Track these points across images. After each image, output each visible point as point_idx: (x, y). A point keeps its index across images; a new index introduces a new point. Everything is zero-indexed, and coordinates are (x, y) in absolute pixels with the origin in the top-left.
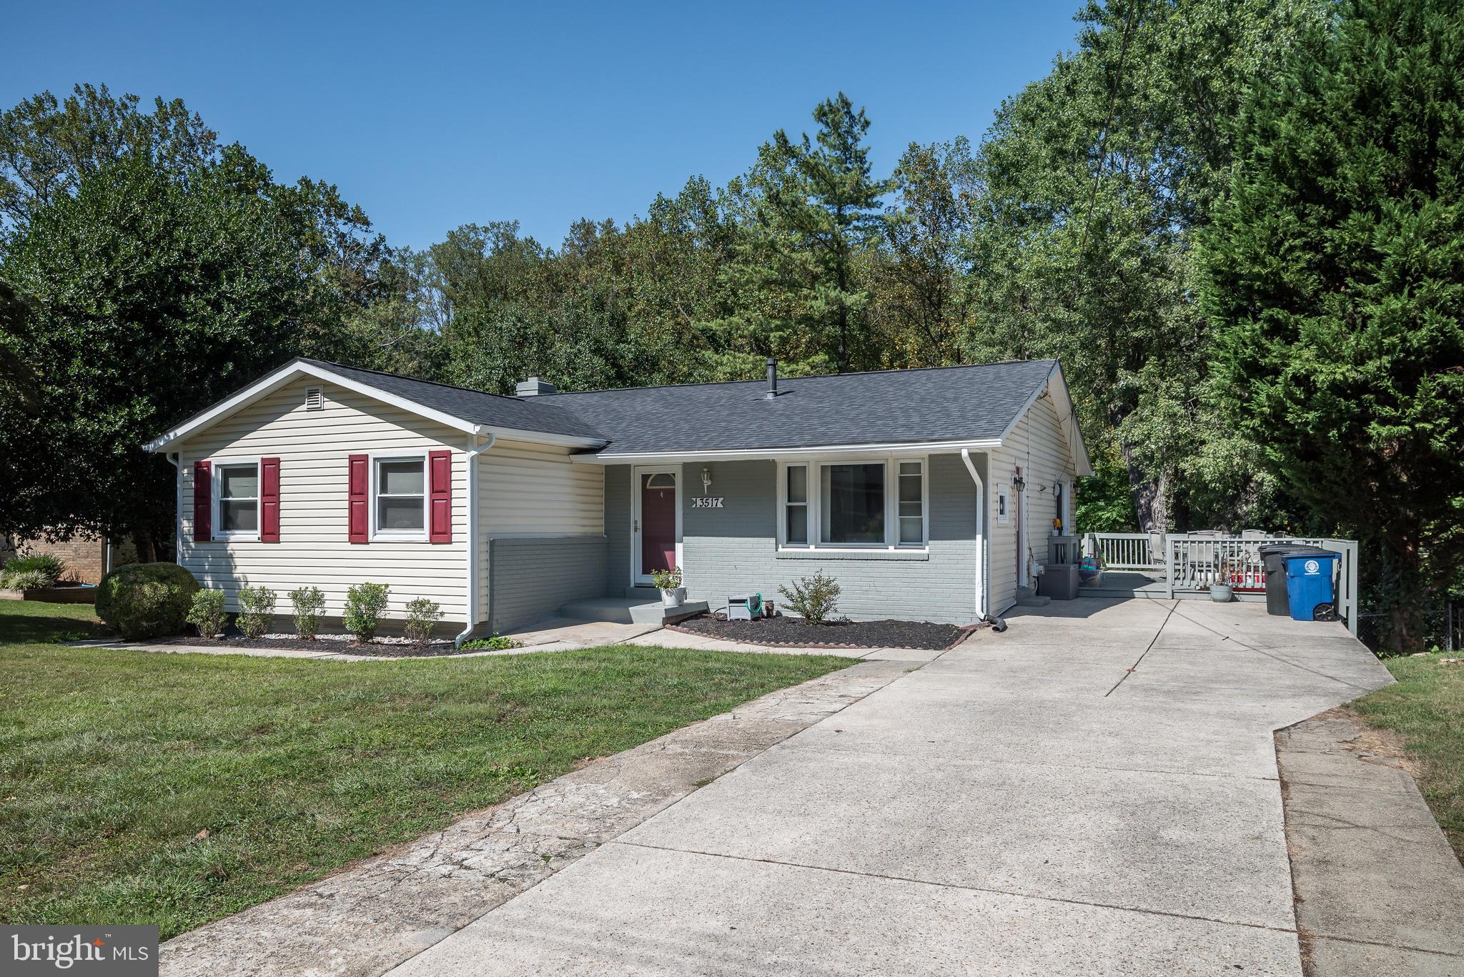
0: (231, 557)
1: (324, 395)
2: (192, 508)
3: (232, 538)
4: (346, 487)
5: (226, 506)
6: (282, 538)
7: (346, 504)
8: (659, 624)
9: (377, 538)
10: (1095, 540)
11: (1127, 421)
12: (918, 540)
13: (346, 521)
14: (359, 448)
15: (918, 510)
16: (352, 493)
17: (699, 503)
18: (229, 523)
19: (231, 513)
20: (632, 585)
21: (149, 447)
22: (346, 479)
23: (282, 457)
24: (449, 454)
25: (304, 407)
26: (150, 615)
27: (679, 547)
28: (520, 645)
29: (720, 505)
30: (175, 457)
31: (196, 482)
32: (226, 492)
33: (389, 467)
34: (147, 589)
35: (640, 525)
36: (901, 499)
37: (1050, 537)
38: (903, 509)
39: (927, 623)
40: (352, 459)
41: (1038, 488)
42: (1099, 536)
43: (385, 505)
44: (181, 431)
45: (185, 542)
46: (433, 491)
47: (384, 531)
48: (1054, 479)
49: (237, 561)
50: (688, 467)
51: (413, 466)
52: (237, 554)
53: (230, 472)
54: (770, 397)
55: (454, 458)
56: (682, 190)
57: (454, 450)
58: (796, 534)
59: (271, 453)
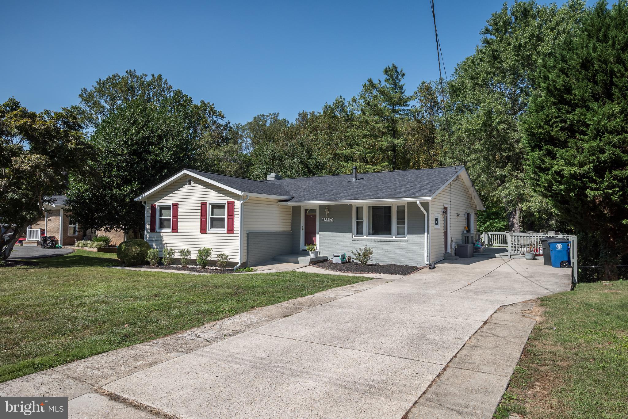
0: (162, 237)
1: (193, 181)
2: (150, 220)
3: (163, 231)
4: (200, 214)
5: (161, 220)
6: (179, 231)
7: (200, 220)
8: (308, 264)
9: (210, 232)
10: (488, 235)
11: (500, 189)
12: (404, 235)
13: (199, 226)
14: (204, 200)
15: (404, 223)
16: (201, 216)
17: (325, 220)
18: (162, 226)
19: (162, 221)
20: (301, 250)
21: (136, 199)
22: (200, 211)
23: (179, 203)
24: (234, 202)
25: (187, 186)
26: (134, 258)
27: (318, 236)
28: (257, 270)
29: (332, 221)
30: (145, 203)
31: (151, 211)
32: (161, 215)
33: (214, 207)
34: (133, 248)
35: (304, 228)
36: (398, 219)
37: (463, 234)
38: (398, 223)
39: (407, 266)
40: (202, 204)
41: (456, 215)
42: (490, 233)
43: (213, 220)
44: (147, 194)
45: (147, 232)
46: (228, 215)
47: (212, 229)
48: (465, 211)
49: (164, 239)
50: (322, 207)
51: (222, 206)
52: (164, 237)
53: (163, 208)
54: (354, 180)
55: (235, 204)
56: (334, 101)
57: (235, 201)
58: (359, 232)
59: (175, 201)
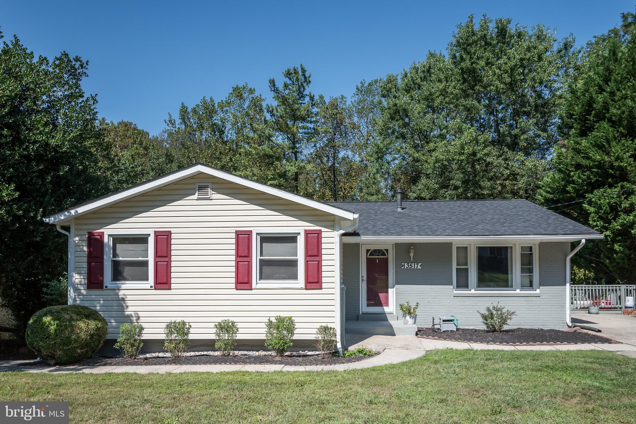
0: (123, 300)
1: (213, 189)
2: (85, 265)
3: (123, 287)
4: (234, 252)
5: (116, 265)
6: (173, 286)
7: (234, 263)
9: (259, 286)
12: (531, 285)
13: (233, 275)
14: (244, 226)
15: (531, 271)
16: (238, 255)
17: (406, 266)
18: (118, 275)
19: (120, 268)
20: (361, 313)
21: (51, 220)
22: (234, 247)
23: (173, 230)
24: (320, 231)
25: (196, 196)
26: (86, 344)
27: (392, 292)
29: (419, 267)
30: (67, 229)
31: (89, 246)
32: (115, 255)
33: (266, 239)
34: (82, 324)
35: (365, 278)
36: (522, 265)
38: (523, 271)
40: (238, 233)
43: (263, 263)
44: (81, 210)
45: (76, 290)
46: (307, 255)
47: (262, 281)
49: (129, 303)
50: (398, 246)
51: (292, 239)
52: (129, 298)
53: (118, 240)
54: (399, 210)
55: (323, 235)
57: (323, 229)
58: (463, 284)
59: (163, 227)
